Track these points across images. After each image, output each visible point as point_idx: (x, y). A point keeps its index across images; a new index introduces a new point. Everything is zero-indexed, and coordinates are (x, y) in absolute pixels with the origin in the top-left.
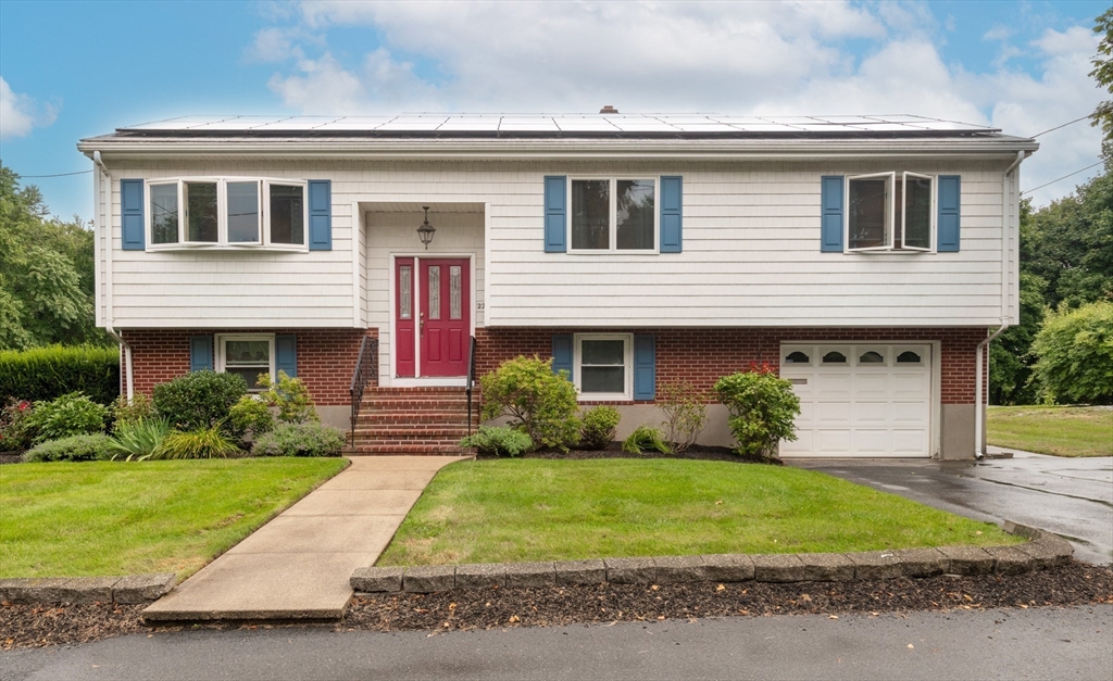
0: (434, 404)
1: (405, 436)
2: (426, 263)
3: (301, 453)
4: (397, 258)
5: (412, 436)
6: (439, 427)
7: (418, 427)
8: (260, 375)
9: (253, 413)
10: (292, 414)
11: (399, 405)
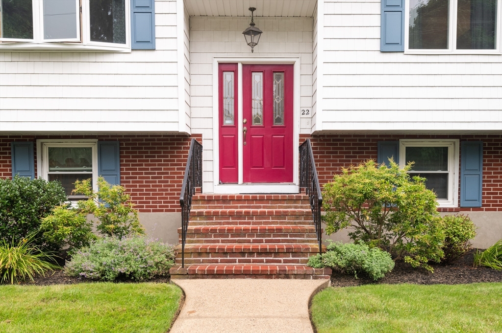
0: (271, 214)
1: (242, 253)
2: (250, 69)
3: (122, 278)
4: (220, 64)
5: (251, 253)
6: (278, 241)
7: (254, 241)
8: (78, 182)
9: (67, 225)
10: (112, 226)
11: (231, 215)
